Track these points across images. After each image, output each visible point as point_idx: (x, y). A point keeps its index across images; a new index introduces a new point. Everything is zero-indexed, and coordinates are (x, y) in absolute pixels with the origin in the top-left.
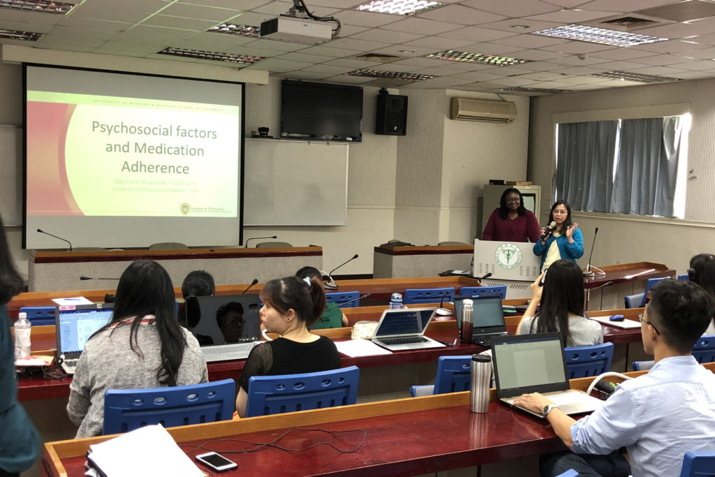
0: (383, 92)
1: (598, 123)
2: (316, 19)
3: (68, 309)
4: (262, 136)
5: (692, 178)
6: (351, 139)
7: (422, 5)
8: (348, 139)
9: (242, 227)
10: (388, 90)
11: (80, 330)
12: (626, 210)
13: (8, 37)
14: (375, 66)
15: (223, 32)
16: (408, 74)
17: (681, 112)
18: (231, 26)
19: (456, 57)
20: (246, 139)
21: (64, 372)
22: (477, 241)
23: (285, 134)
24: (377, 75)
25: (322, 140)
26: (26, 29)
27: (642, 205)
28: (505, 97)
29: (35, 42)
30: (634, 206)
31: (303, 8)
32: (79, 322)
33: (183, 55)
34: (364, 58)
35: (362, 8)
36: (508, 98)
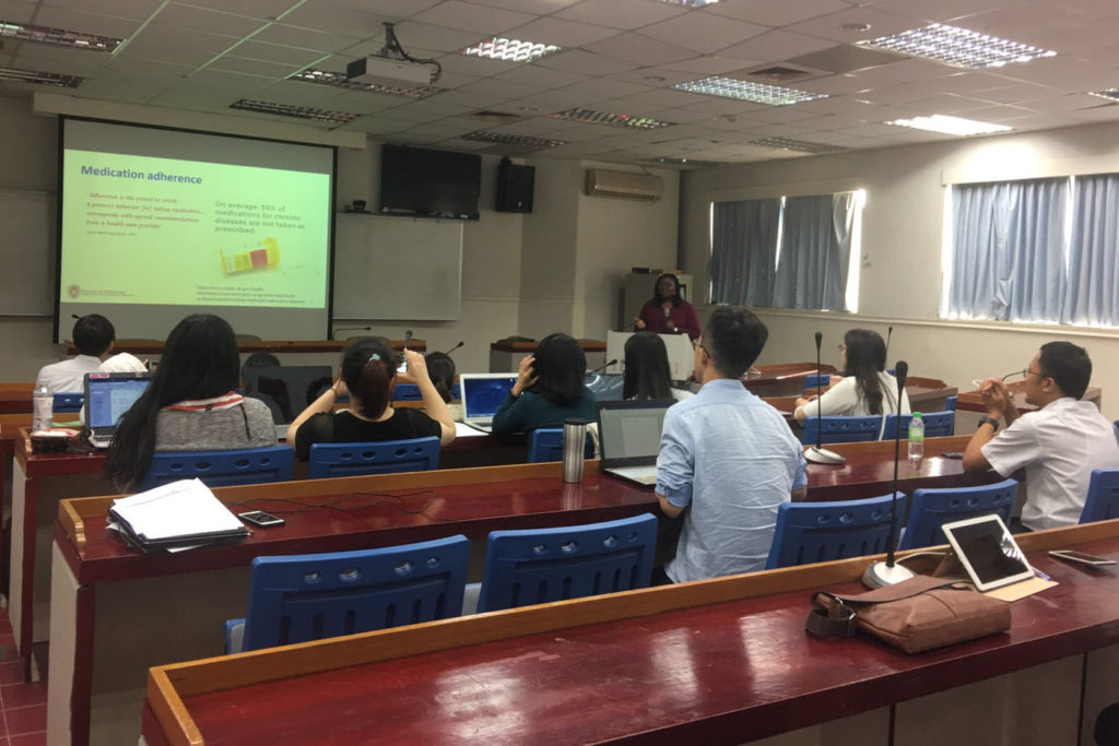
0: (505, 163)
1: (759, 202)
2: (412, 60)
3: (100, 377)
4: (357, 211)
5: (866, 264)
6: (466, 217)
7: (539, 49)
8: (463, 216)
9: (331, 321)
10: (512, 159)
11: (115, 402)
12: (792, 304)
13: (40, 82)
14: (492, 127)
15: (308, 80)
16: (534, 139)
17: (854, 188)
18: (315, 73)
19: (587, 118)
20: (337, 214)
21: (92, 446)
22: (610, 332)
23: (386, 210)
24: (497, 139)
25: (433, 217)
26: (63, 72)
27: (809, 297)
28: (649, 170)
29: (74, 90)
30: (800, 300)
31: (397, 48)
32: (113, 393)
33: (261, 111)
34: (479, 117)
35: (469, 51)
36: (656, 172)
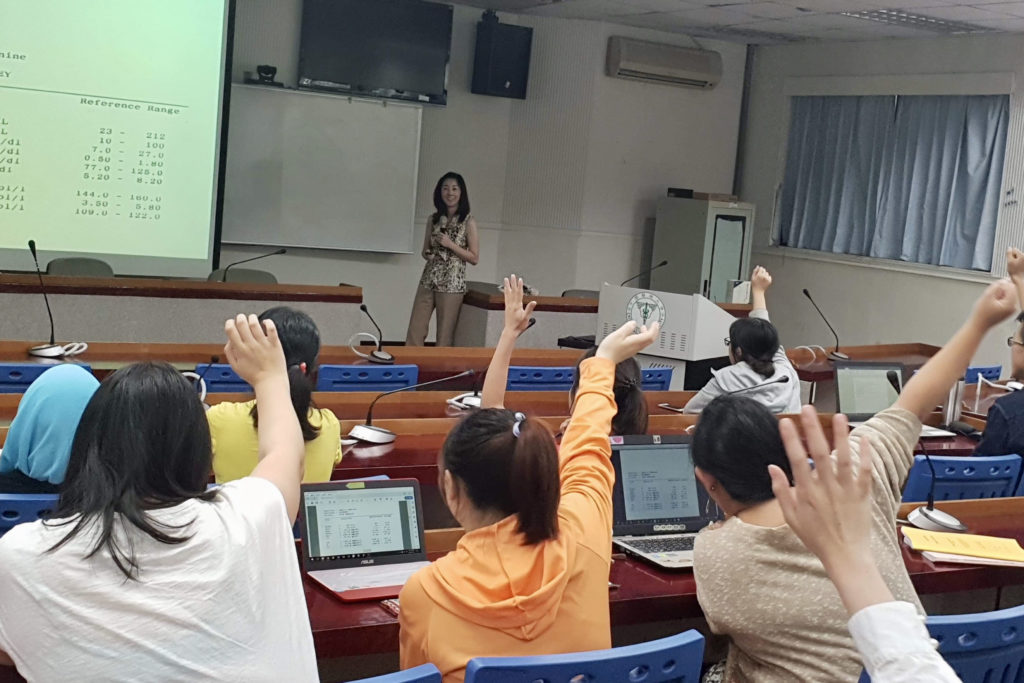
0: (489, 20)
4: (261, 82)
6: (427, 99)
8: (421, 97)
9: (218, 246)
10: (498, 14)
20: (233, 85)
23: (306, 82)
25: (374, 96)
27: (922, 246)
28: (703, 42)
